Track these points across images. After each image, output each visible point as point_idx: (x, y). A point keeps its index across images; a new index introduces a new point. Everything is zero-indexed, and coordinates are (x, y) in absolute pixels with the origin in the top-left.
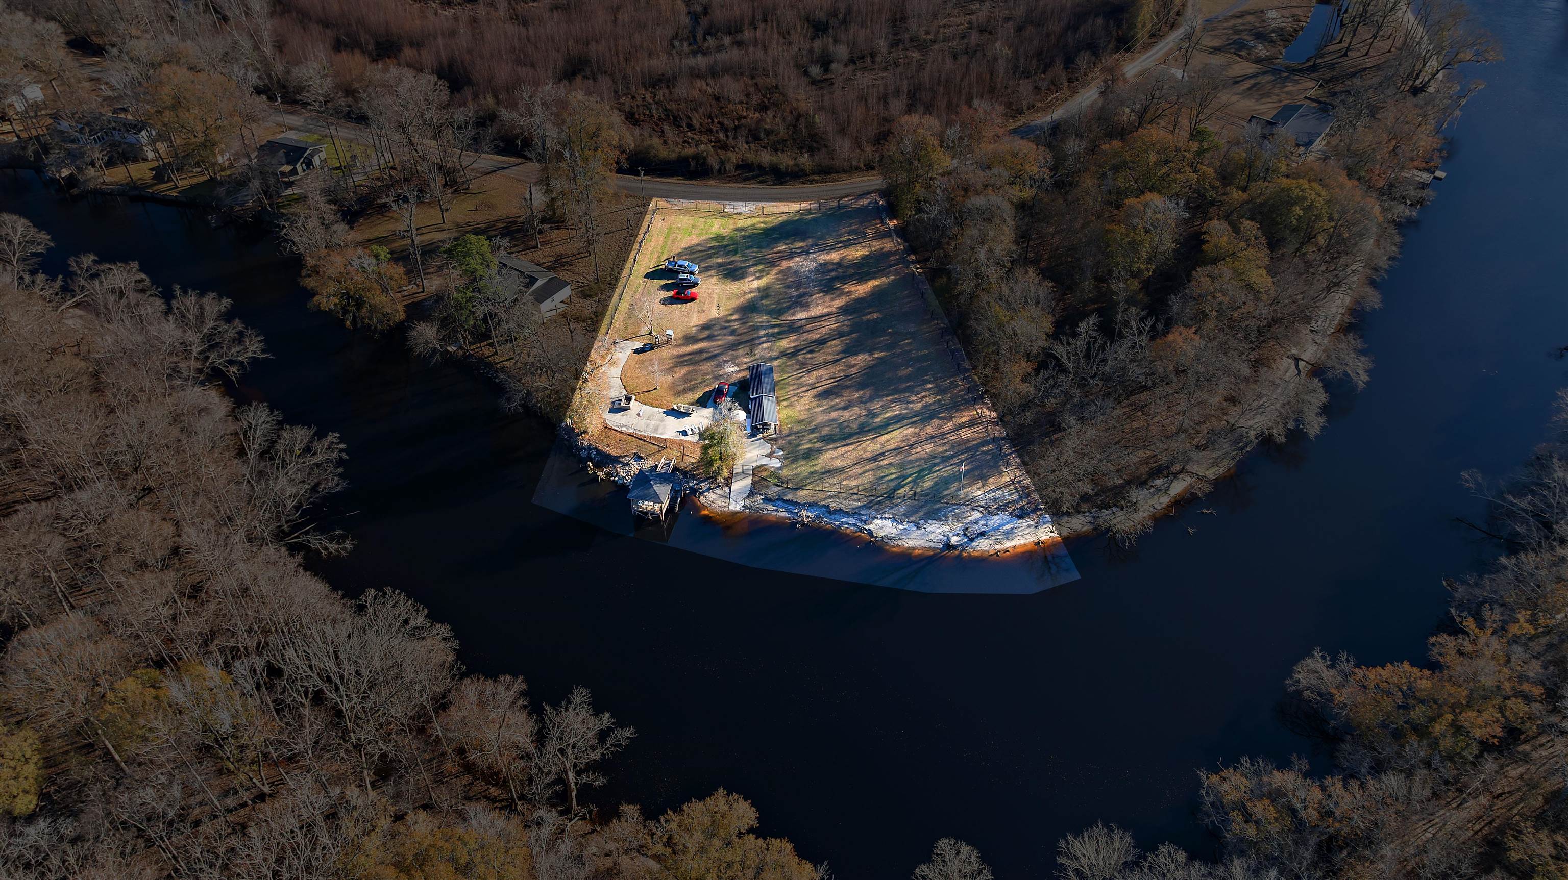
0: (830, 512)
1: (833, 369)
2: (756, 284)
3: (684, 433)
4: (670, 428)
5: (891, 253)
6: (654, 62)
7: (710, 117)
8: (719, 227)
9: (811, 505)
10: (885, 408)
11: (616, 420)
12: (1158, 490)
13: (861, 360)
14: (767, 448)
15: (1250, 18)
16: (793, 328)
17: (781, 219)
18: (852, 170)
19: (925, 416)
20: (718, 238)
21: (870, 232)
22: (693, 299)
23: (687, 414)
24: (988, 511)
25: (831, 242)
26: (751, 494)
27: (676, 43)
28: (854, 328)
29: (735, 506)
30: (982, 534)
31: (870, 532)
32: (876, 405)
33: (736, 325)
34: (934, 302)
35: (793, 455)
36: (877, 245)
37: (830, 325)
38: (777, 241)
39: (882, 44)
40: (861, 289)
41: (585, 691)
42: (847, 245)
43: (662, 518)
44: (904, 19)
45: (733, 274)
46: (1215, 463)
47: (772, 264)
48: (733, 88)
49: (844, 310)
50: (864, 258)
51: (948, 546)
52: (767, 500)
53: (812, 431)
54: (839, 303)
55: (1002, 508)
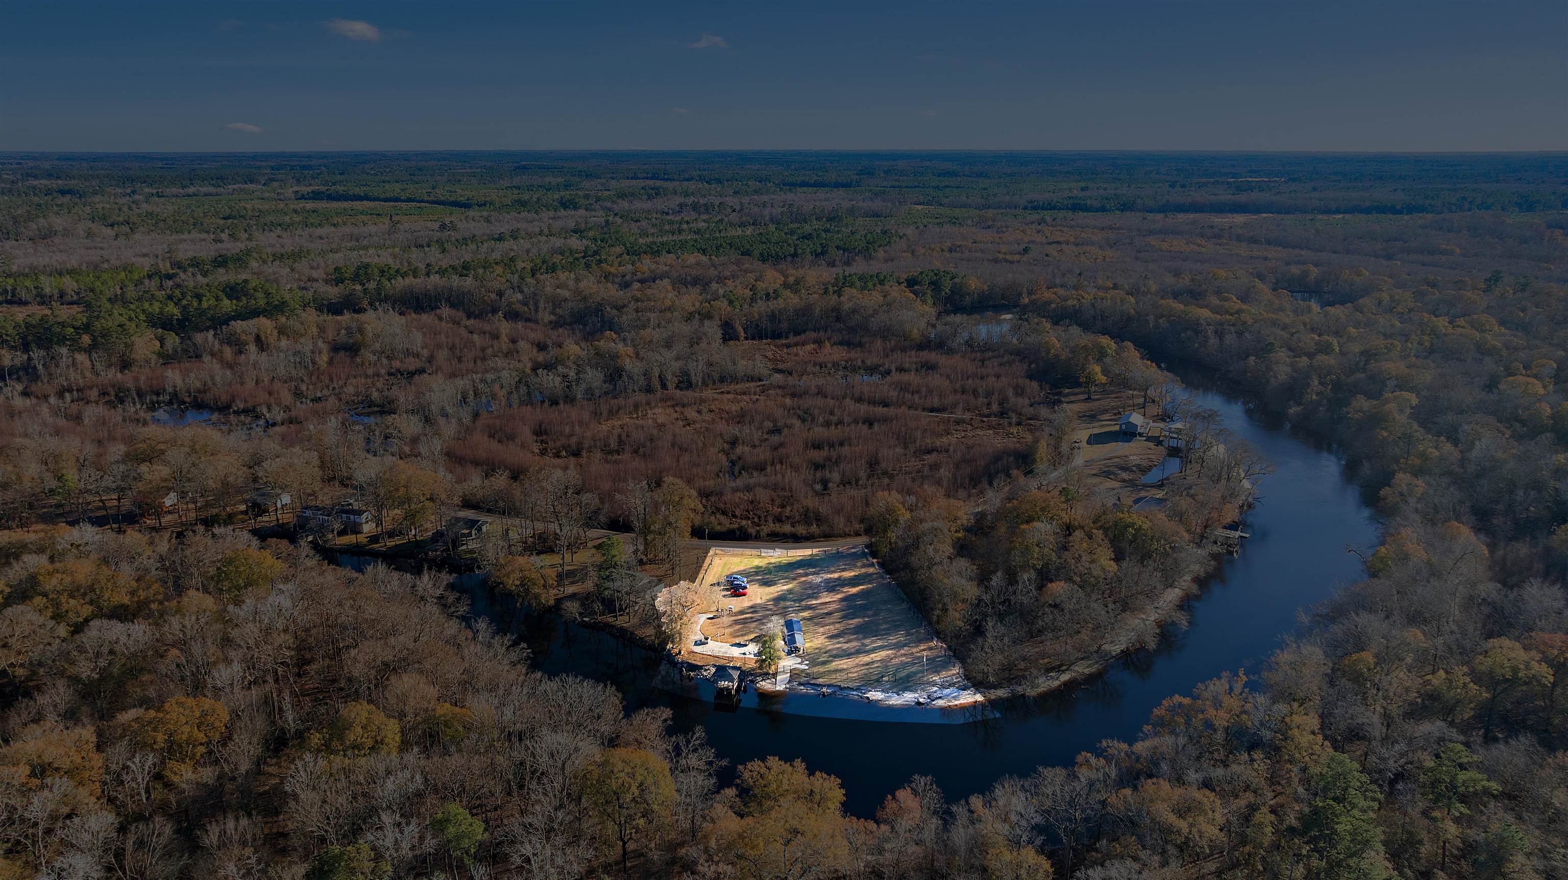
0: (841, 688)
1: (838, 626)
2: (785, 588)
3: (744, 654)
4: (736, 652)
5: (872, 574)
6: (707, 483)
7: (747, 511)
8: (757, 562)
9: (829, 686)
10: (872, 642)
11: (698, 649)
12: (1052, 678)
13: (855, 621)
14: (799, 660)
15: (1116, 460)
16: (809, 608)
17: (799, 558)
18: (846, 535)
19: (898, 646)
20: (757, 567)
21: (859, 564)
22: (744, 595)
23: (746, 645)
24: (943, 687)
25: (833, 569)
26: (789, 682)
27: (721, 475)
28: (849, 608)
29: (780, 687)
30: (940, 698)
31: (868, 698)
32: (867, 641)
33: (771, 607)
34: (903, 595)
35: (813, 663)
36: (863, 570)
37: (834, 606)
38: (798, 568)
39: (863, 474)
40: (854, 590)
41: (700, 727)
42: (843, 570)
43: (733, 692)
44: (877, 463)
45: (766, 583)
46: (1089, 666)
47: (794, 579)
48: (763, 495)
49: (842, 600)
50: (855, 576)
51: (919, 703)
52: (800, 684)
53: (826, 653)
54: (840, 596)
55: (951, 685)
